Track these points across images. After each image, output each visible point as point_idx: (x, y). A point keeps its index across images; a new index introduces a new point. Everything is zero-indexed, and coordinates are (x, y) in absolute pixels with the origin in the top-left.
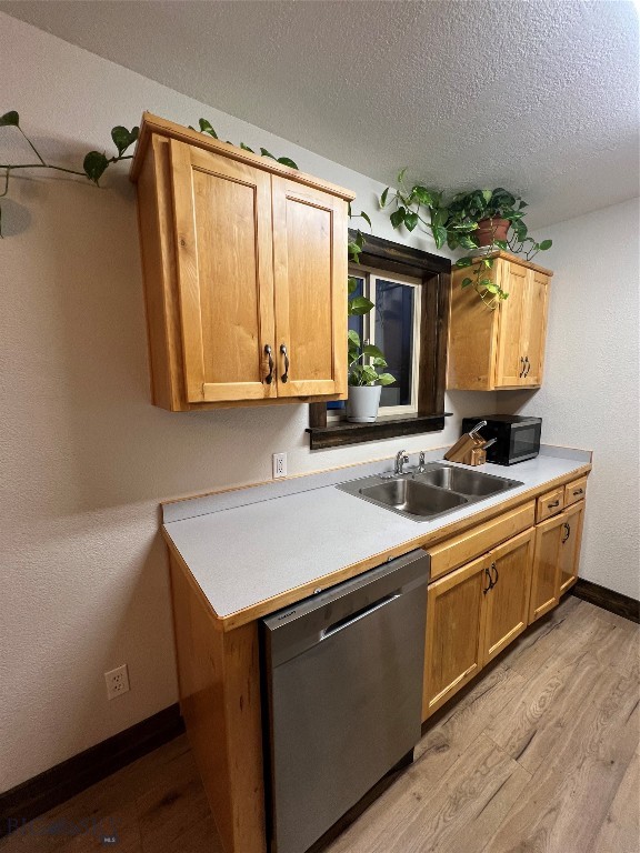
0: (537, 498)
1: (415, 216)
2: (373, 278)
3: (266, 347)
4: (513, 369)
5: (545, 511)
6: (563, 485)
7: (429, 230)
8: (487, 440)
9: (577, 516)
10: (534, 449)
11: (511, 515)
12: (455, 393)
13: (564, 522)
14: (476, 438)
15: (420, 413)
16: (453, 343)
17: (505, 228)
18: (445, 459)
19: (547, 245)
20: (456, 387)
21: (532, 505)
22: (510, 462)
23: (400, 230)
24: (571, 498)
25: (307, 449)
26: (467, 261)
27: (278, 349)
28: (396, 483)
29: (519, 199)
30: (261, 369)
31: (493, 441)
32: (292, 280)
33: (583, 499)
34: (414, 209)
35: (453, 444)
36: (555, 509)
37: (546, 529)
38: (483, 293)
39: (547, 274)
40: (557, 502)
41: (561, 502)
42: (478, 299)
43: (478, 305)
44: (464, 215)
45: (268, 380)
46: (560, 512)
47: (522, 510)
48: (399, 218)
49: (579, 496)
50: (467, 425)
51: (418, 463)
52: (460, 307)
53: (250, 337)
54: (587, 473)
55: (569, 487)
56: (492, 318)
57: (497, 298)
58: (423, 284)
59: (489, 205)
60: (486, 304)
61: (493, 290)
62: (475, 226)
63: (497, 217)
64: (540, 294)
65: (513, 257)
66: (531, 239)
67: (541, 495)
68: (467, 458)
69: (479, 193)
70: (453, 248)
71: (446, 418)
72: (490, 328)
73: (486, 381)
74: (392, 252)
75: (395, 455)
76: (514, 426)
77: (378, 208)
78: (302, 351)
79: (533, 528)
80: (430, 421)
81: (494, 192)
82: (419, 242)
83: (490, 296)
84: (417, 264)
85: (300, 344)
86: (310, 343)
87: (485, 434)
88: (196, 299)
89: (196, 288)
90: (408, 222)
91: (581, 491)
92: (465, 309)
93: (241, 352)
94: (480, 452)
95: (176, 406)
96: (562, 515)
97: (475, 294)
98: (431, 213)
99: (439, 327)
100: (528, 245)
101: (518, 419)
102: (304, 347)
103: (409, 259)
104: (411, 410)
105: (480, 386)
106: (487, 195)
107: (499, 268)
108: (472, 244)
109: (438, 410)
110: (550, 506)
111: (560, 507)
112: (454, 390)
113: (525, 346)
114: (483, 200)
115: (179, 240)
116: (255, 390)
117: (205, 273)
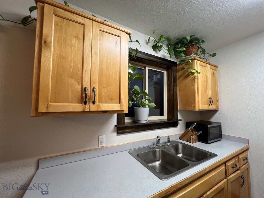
0: (225, 163)
1: (161, 46)
2: (147, 68)
3: (85, 88)
4: (206, 102)
5: (230, 170)
6: (237, 156)
7: (167, 52)
8: (198, 132)
9: (246, 172)
10: (219, 136)
11: (213, 174)
12: (181, 112)
13: (241, 175)
14: (192, 130)
15: (168, 119)
16: (179, 92)
17: (196, 50)
18: (180, 139)
19: (214, 55)
20: (182, 109)
21: (223, 167)
22: (209, 142)
23: (156, 52)
24: (243, 162)
25: (115, 134)
26: (182, 62)
27: (92, 89)
28: (156, 151)
29: (201, 39)
30: (82, 98)
31: (200, 133)
32: (100, 61)
33: (247, 162)
34: (160, 44)
35: (183, 132)
36: (235, 169)
37: (232, 180)
38: (190, 73)
39: (216, 67)
40: (236, 165)
41: (237, 165)
42: (188, 75)
43: (189, 77)
44: (180, 46)
45: (85, 103)
46: (238, 170)
47: (218, 170)
48: (155, 47)
49: (246, 161)
50: (188, 125)
51: (167, 141)
52: (182, 78)
53: (77, 83)
54: (247, 150)
55: (241, 156)
56: (195, 82)
57: (196, 74)
58: (167, 71)
59: (189, 42)
60: (192, 77)
61: (194, 71)
62: (185, 49)
63: (193, 46)
64: (214, 73)
65: (201, 60)
66: (208, 53)
67: (227, 161)
68: (189, 139)
69: (185, 38)
70: (177, 59)
71: (179, 122)
72: (194, 86)
73: (195, 107)
74: (153, 59)
75: (156, 137)
76: (209, 126)
77: (147, 44)
78: (104, 91)
79: (225, 180)
80: (172, 123)
81: (191, 37)
82: (164, 56)
83: (193, 73)
84: (163, 63)
85: (104, 88)
86: (109, 87)
87: (196, 129)
88: (50, 66)
89: (50, 61)
90: (159, 49)
91: (246, 158)
92: (183, 79)
93: (72, 90)
94: (195, 137)
95: (33, 114)
96: (239, 172)
97: (187, 73)
98: (168, 46)
99: (174, 86)
100: (206, 55)
101: (211, 123)
102: (105, 89)
103: (160, 61)
104: (164, 118)
105: (192, 109)
106: (188, 38)
107: (195, 63)
108: (184, 55)
109: (175, 118)
110: (233, 167)
111: (238, 167)
112: (182, 110)
113: (210, 93)
114: (187, 40)
115: (43, 41)
116: (77, 107)
117: (56, 56)
